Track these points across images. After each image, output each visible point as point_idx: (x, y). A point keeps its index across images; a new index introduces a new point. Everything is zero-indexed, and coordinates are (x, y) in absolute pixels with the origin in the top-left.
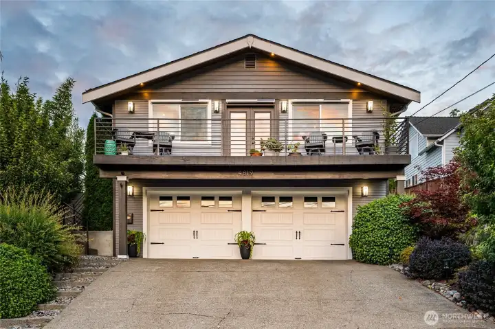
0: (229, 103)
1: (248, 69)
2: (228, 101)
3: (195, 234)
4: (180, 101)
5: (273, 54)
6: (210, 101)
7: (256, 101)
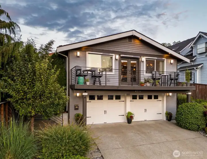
0: (122, 56)
1: (129, 42)
2: (121, 55)
3: (105, 112)
4: (102, 53)
5: (140, 38)
6: (114, 55)
7: (133, 56)
